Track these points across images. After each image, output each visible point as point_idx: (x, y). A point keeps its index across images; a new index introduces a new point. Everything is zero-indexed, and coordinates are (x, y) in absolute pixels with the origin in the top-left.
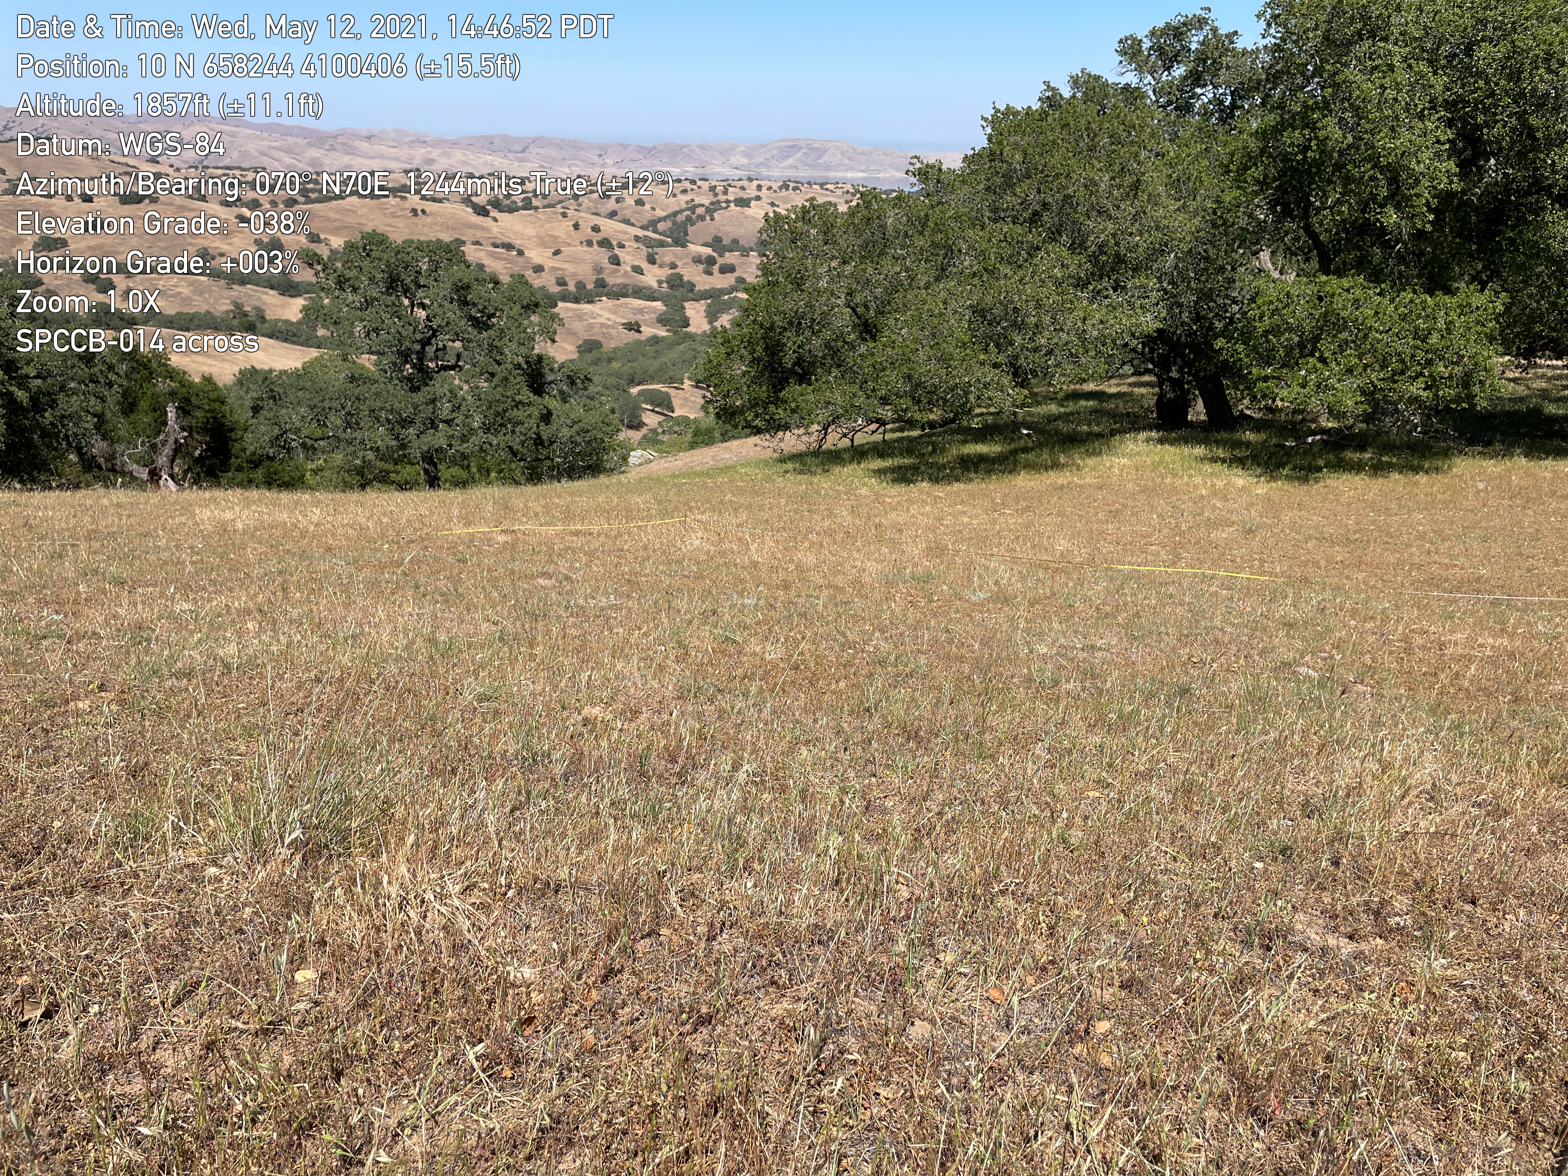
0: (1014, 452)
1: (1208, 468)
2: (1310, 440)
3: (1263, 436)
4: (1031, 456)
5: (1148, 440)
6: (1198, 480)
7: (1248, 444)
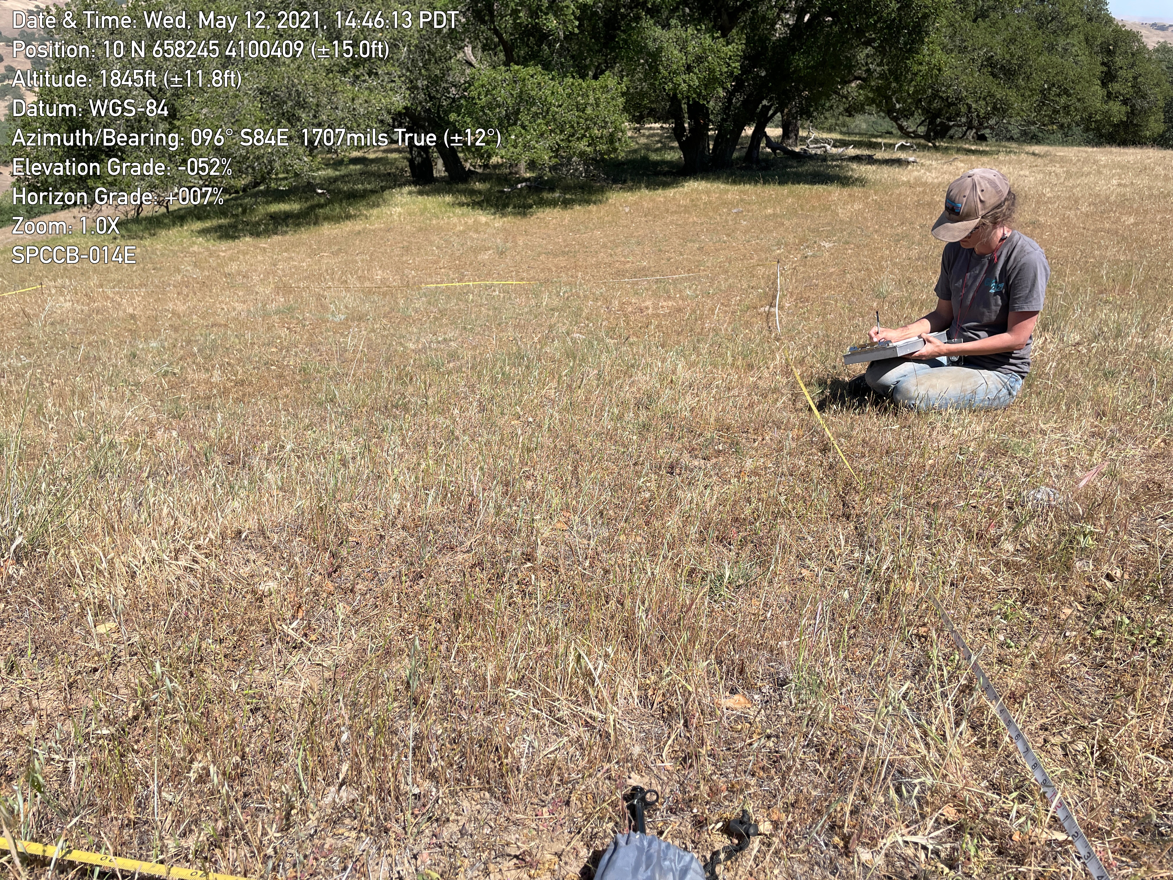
0: (312, 208)
1: (458, 211)
2: (519, 186)
3: (487, 185)
4: (327, 210)
5: (410, 193)
6: (455, 220)
7: (480, 192)
